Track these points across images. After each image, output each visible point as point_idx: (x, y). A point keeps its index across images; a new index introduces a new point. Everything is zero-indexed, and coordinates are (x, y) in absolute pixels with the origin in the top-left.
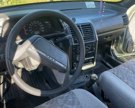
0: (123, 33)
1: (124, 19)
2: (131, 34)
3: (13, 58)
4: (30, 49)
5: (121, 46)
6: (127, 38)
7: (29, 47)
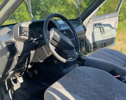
0: (83, 39)
1: (84, 28)
2: (88, 39)
3: (49, 37)
4: (55, 33)
5: (84, 49)
6: (86, 42)
7: (54, 33)
